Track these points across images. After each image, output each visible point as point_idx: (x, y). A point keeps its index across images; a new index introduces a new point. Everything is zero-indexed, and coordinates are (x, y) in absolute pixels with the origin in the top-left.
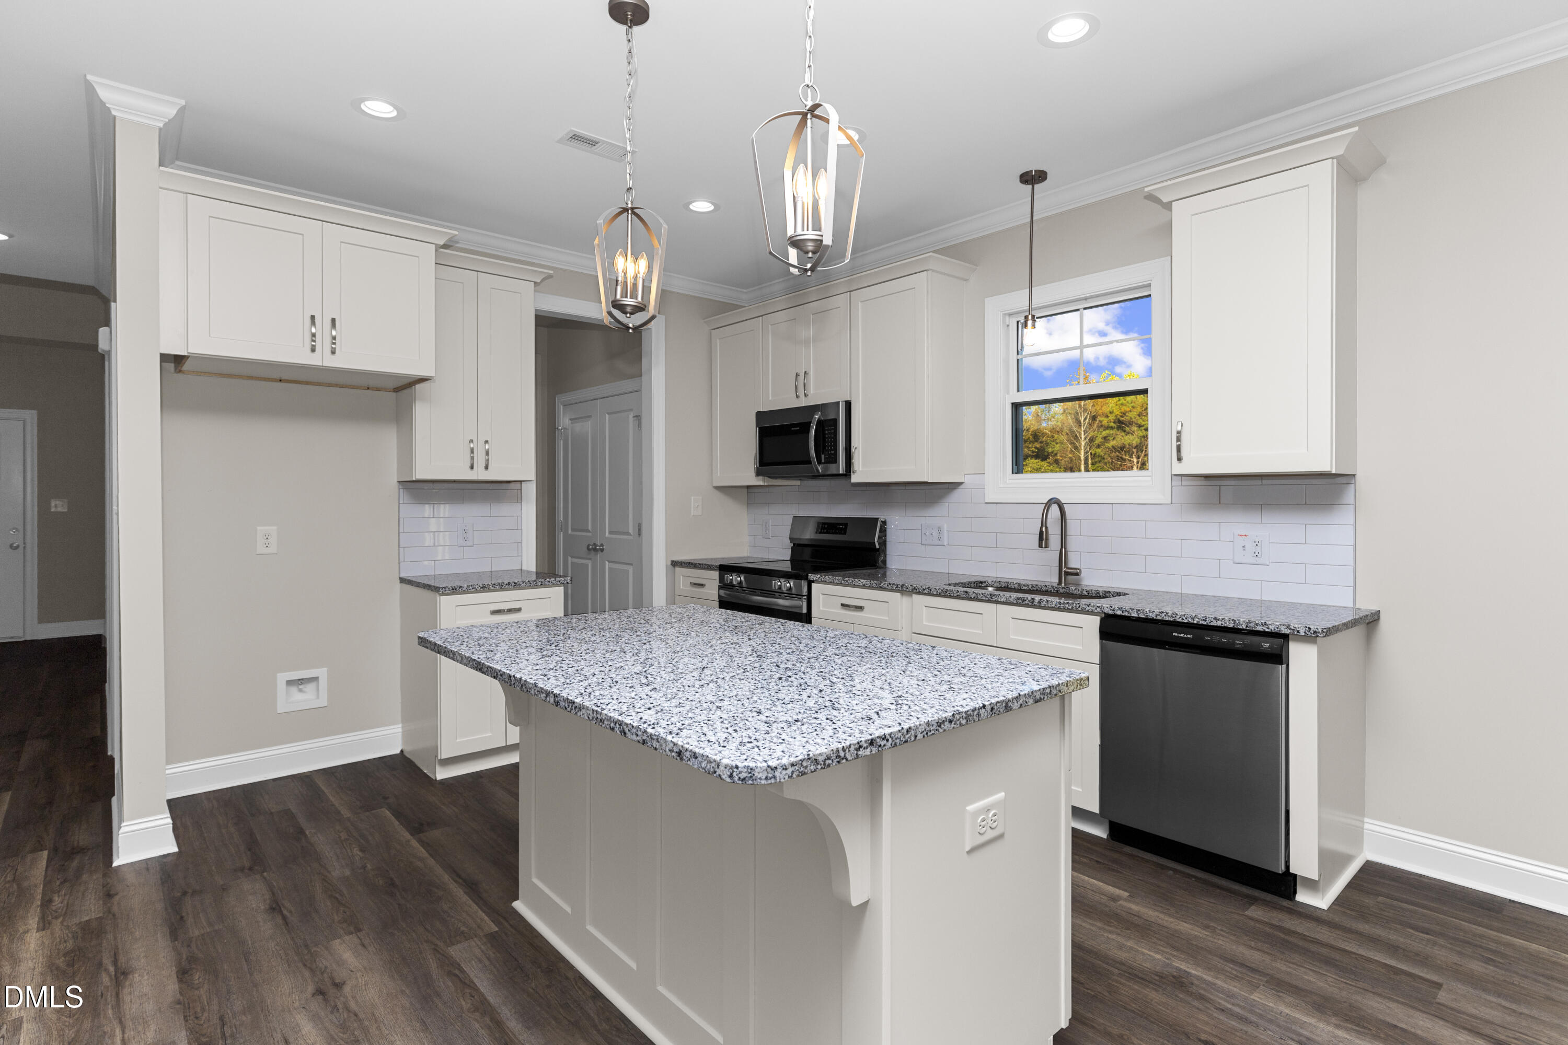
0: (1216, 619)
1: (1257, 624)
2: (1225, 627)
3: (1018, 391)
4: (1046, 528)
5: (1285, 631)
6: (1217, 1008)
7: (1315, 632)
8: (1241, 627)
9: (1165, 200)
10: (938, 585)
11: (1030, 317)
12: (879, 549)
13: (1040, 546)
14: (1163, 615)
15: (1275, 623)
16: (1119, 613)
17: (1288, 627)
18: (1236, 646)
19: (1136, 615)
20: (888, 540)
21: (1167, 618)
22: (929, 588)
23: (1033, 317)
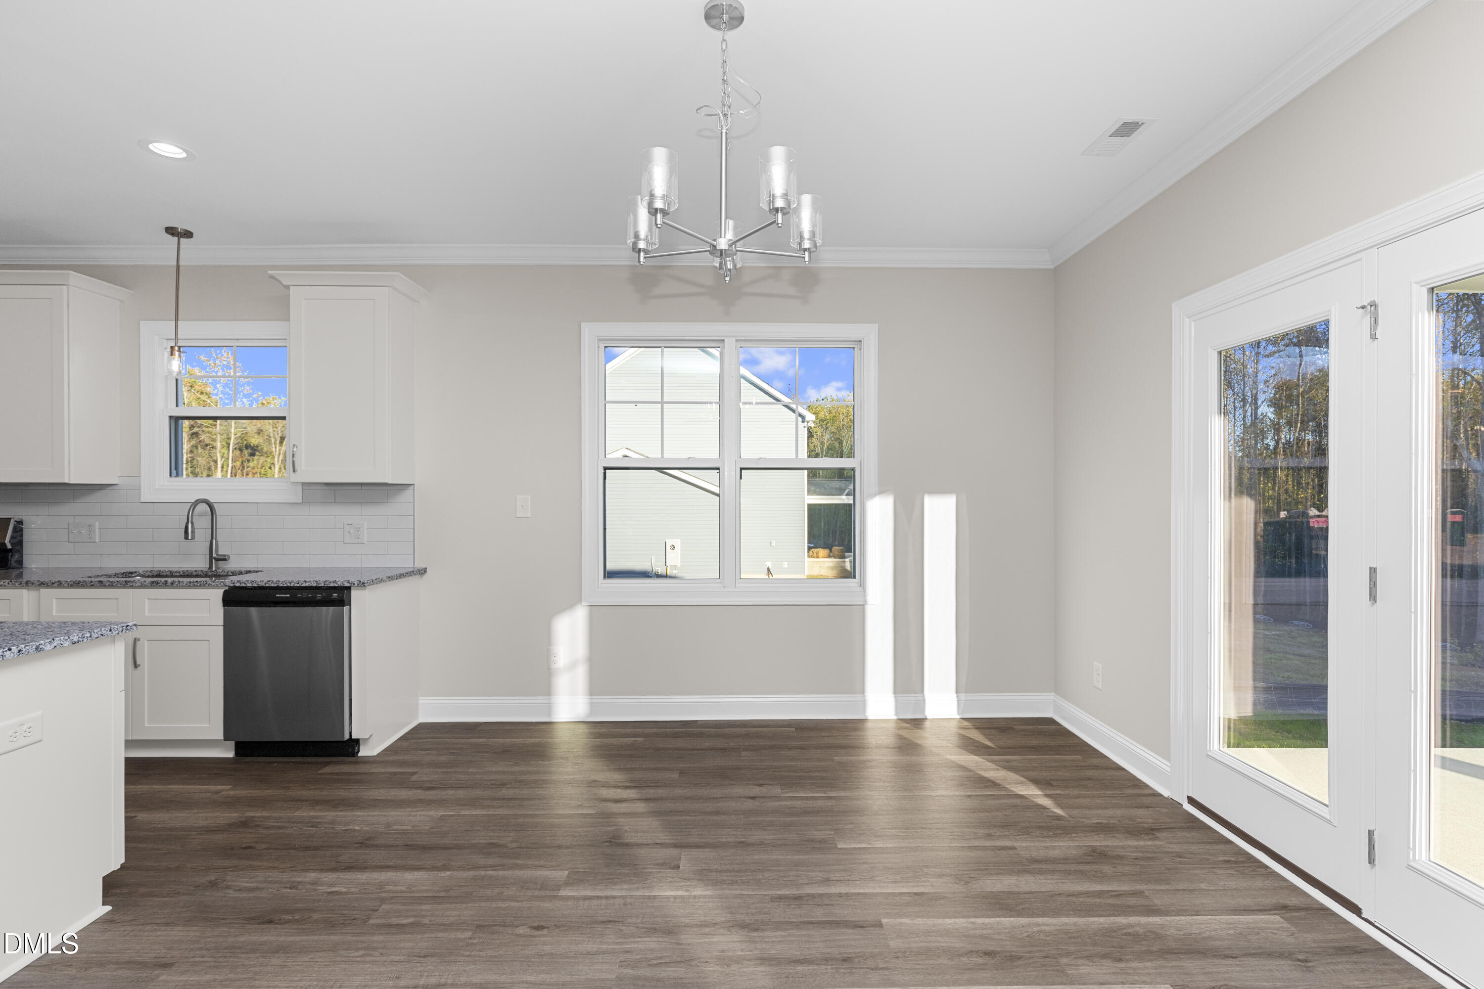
0: (305, 582)
1: (330, 582)
2: (311, 587)
3: (177, 406)
4: (192, 523)
5: (347, 585)
6: (264, 828)
7: (363, 583)
8: (320, 585)
9: (285, 282)
10: (70, 578)
11: (176, 348)
12: (10, 550)
13: (186, 538)
14: (270, 582)
15: (340, 580)
16: (238, 585)
17: (348, 582)
18: (318, 598)
19: (250, 585)
20: (24, 540)
21: (273, 585)
22: (58, 581)
23: (179, 347)
